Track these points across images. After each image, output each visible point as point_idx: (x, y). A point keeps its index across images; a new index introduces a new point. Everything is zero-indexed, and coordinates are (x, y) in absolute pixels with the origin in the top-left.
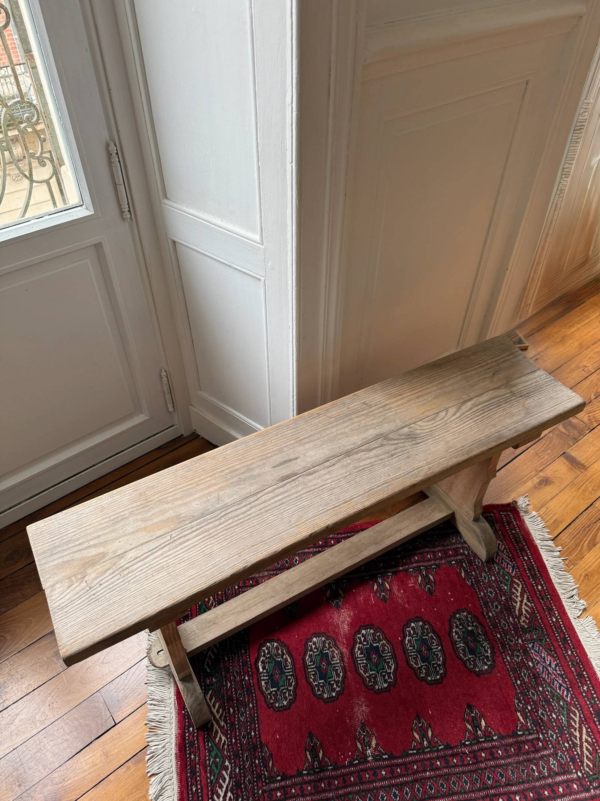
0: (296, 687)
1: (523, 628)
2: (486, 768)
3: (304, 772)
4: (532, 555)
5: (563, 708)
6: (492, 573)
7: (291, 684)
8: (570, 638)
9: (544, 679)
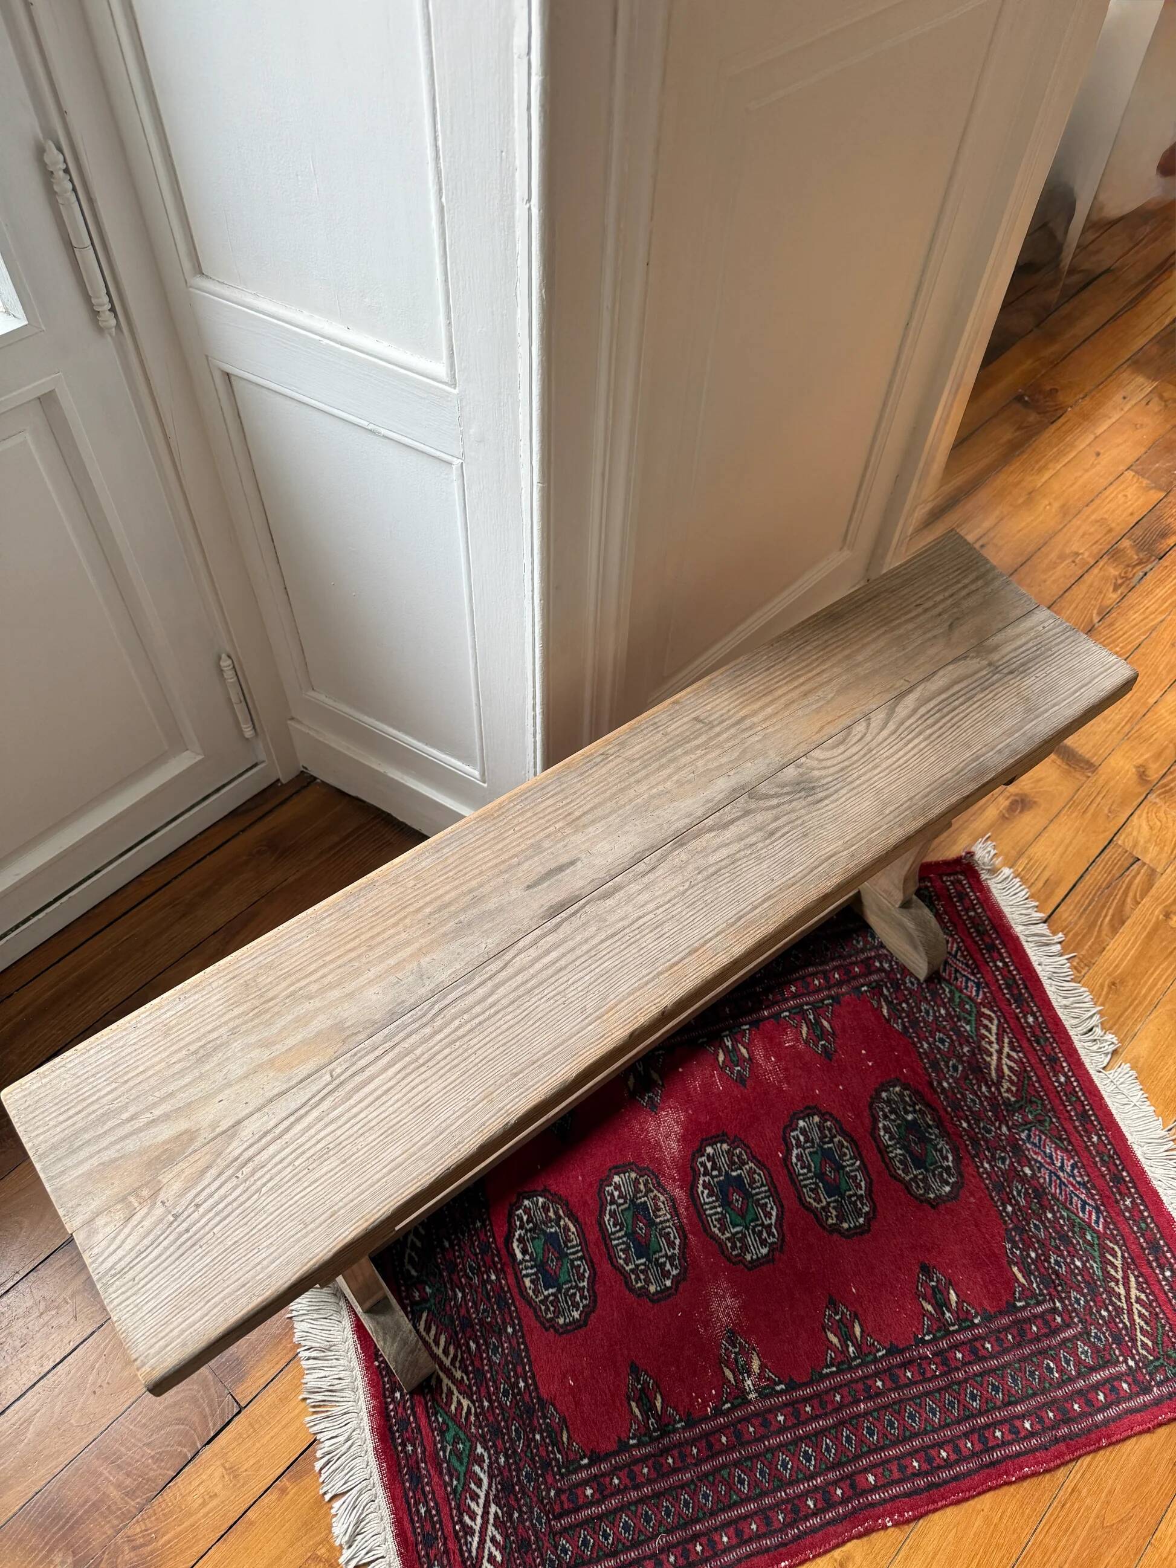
0: (592, 1281)
1: (1007, 1102)
2: (966, 1380)
3: (632, 1442)
4: (1010, 956)
5: (1092, 1245)
6: (939, 1002)
7: (583, 1275)
8: (1093, 1110)
9: (1054, 1196)
